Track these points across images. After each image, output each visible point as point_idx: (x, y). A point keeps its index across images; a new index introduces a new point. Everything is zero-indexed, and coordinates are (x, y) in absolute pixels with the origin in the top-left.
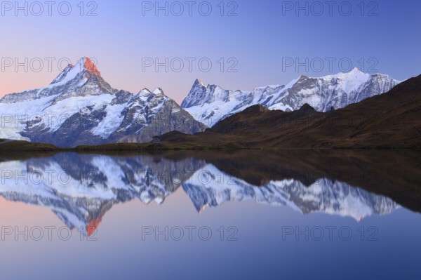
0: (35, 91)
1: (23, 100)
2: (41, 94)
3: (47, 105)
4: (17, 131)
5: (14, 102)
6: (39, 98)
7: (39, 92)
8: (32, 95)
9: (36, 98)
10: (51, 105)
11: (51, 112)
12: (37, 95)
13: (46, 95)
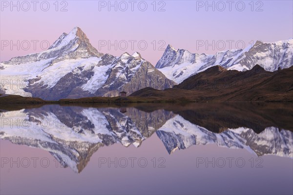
0: (35, 55)
1: (26, 62)
2: (40, 57)
3: (45, 67)
5: (19, 64)
6: (39, 60)
8: (33, 58)
9: (37, 61)
10: (49, 67)
11: (49, 72)
12: (38, 58)
13: (45, 58)
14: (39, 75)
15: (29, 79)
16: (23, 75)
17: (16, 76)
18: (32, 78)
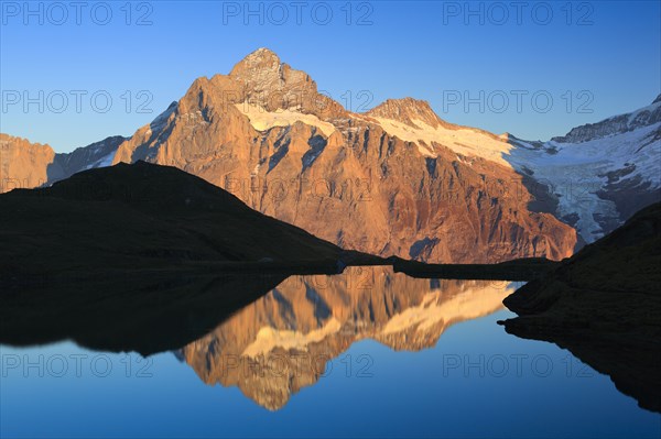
0: (624, 118)
1: (602, 135)
2: (634, 122)
3: (645, 142)
4: (593, 191)
5: (587, 140)
6: (632, 130)
7: (631, 119)
8: (618, 126)
9: (626, 130)
10: (652, 141)
11: (653, 153)
12: (628, 124)
13: (644, 124)
14: (631, 162)
15: (609, 170)
16: (596, 163)
17: (581, 166)
18: (614, 169)
